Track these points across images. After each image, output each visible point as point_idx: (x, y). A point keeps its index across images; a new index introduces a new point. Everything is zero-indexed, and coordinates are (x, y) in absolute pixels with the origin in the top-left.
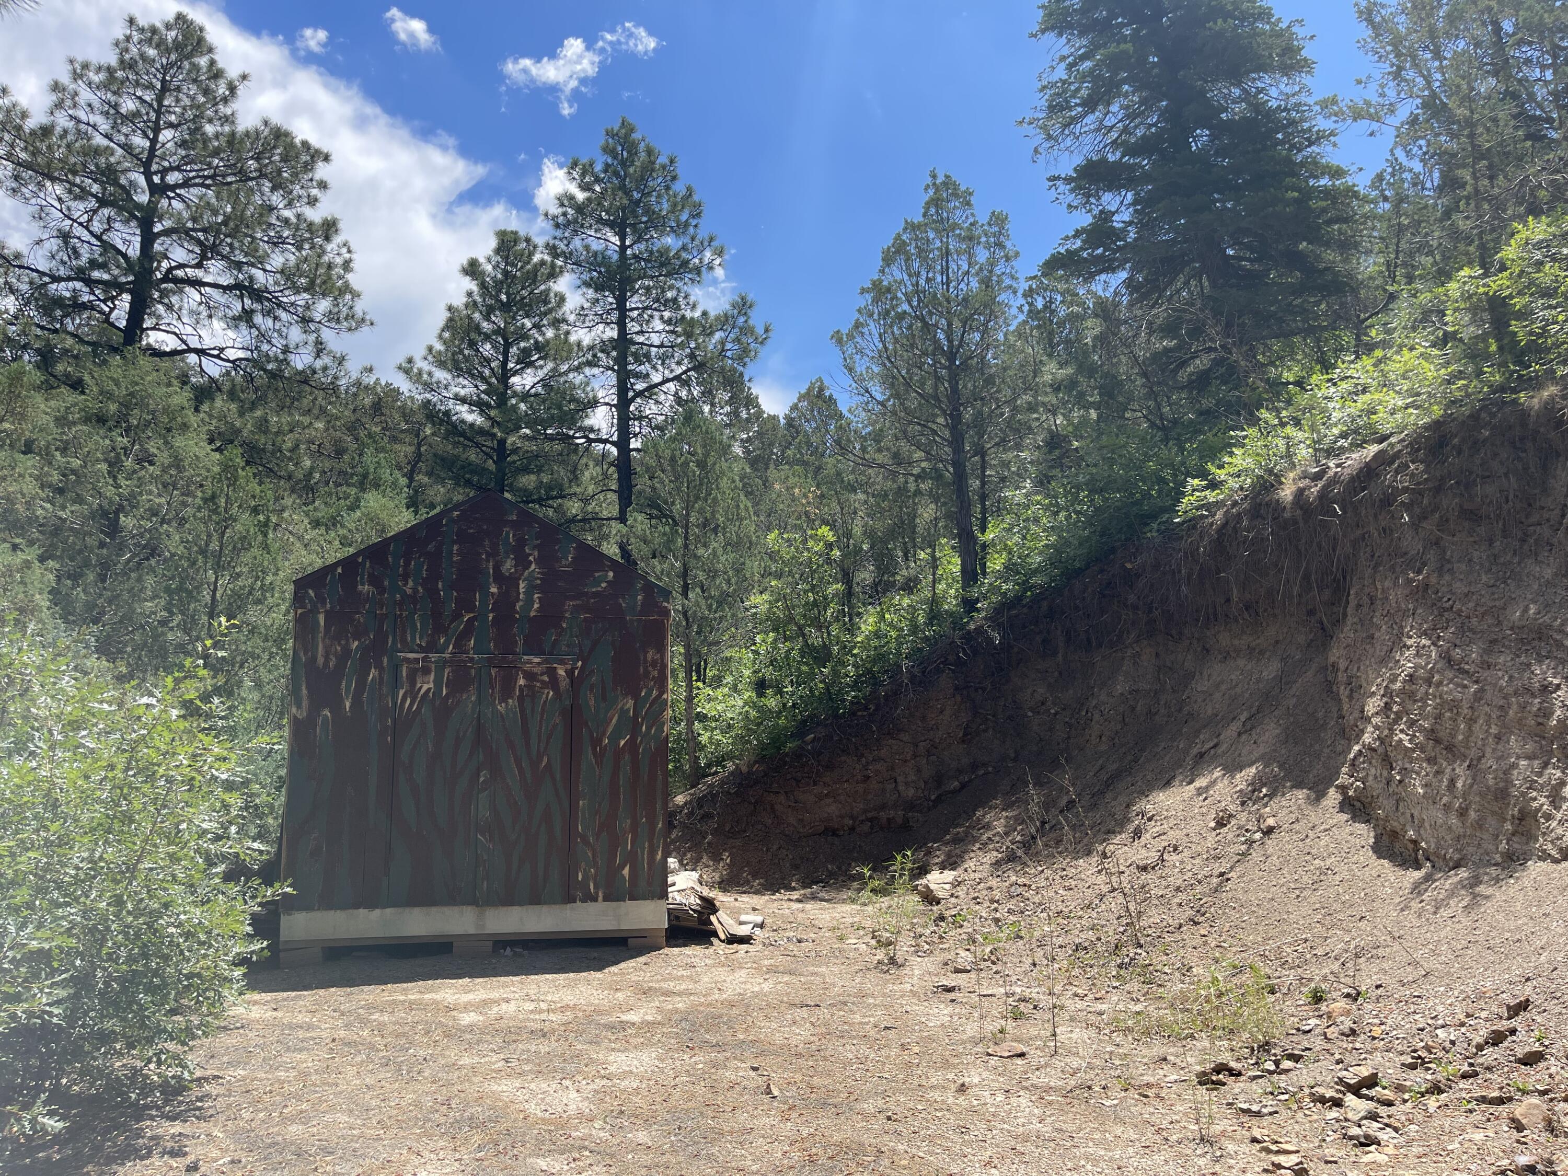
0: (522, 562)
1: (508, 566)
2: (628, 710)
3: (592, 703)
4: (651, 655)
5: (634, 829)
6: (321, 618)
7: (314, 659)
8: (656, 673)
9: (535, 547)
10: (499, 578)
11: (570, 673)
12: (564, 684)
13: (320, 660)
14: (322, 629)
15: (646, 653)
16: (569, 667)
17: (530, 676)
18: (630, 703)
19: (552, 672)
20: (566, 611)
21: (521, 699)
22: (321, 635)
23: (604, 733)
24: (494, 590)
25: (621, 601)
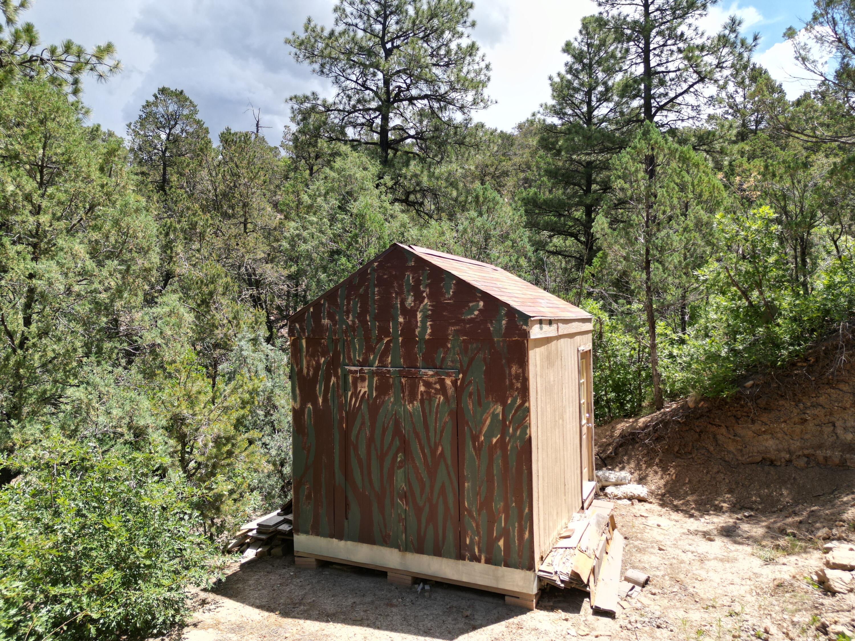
0: (419, 298)
1: (410, 301)
2: (498, 414)
3: (471, 407)
4: (514, 369)
5: (506, 509)
6: (304, 342)
7: (301, 370)
8: (519, 385)
9: (426, 286)
10: (405, 311)
11: (454, 383)
12: (451, 391)
13: (305, 371)
14: (305, 350)
15: (510, 368)
16: (453, 379)
17: (427, 384)
18: (499, 409)
19: (442, 382)
20: (449, 335)
21: (422, 402)
22: (304, 354)
23: (480, 432)
24: (401, 320)
25: (489, 325)
